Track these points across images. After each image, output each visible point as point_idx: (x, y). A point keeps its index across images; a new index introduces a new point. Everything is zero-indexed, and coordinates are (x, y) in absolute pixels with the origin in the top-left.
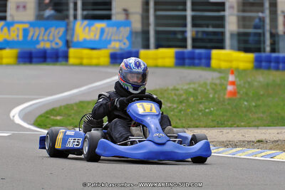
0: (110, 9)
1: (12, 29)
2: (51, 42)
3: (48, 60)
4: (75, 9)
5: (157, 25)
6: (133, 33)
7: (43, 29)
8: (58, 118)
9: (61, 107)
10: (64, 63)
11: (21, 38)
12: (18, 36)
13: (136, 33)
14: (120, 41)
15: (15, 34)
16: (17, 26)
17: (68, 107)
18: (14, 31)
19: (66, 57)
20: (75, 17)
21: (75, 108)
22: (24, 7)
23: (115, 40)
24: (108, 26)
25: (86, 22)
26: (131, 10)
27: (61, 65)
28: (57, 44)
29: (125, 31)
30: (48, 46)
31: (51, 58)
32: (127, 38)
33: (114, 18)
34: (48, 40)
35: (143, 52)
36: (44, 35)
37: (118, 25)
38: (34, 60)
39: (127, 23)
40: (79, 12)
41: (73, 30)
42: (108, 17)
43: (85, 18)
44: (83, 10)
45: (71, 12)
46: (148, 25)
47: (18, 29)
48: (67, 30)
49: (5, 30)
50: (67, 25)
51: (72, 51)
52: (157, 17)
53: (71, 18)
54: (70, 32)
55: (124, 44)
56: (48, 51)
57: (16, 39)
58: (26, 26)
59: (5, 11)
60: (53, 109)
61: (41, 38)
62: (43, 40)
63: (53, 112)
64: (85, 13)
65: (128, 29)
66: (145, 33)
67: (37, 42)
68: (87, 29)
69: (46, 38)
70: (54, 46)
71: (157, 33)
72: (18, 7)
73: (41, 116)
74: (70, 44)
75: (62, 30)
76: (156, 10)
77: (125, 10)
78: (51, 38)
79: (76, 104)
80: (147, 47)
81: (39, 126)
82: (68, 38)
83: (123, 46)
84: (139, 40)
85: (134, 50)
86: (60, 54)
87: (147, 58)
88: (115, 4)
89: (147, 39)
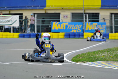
0: (99, 18)
1: (61, 25)
2: (76, 30)
3: (76, 37)
4: (86, 18)
5: (115, 24)
7: (73, 25)
8: (81, 58)
9: (81, 54)
10: (82, 38)
11: (65, 28)
12: (63, 28)
13: (108, 27)
15: (62, 27)
16: (63, 24)
17: (84, 54)
18: (62, 26)
19: (83, 36)
20: (86, 21)
21: (87, 54)
22: (67, 17)
23: (101, 29)
24: (98, 24)
25: (90, 23)
26: (106, 19)
27: (81, 39)
28: (79, 31)
29: (104, 26)
32: (105, 29)
33: (100, 21)
34: (75, 29)
35: (110, 34)
36: (74, 27)
37: (102, 24)
38: (71, 37)
39: (104, 23)
40: (87, 19)
41: (86, 25)
42: (98, 21)
43: (90, 21)
44: (89, 18)
45: (84, 19)
46: (112, 24)
47: (64, 25)
48: (83, 26)
49: (59, 25)
50: (83, 24)
51: (85, 34)
52: (115, 21)
53: (84, 21)
55: (104, 31)
56: (76, 33)
57: (63, 29)
58: (67, 24)
59: (59, 18)
60: (79, 55)
61: (72, 29)
62: (73, 29)
63: (78, 56)
64: (89, 19)
65: (105, 25)
66: (111, 27)
68: (91, 25)
69: (74, 28)
71: (115, 27)
72: (64, 17)
73: (74, 57)
74: (84, 31)
75: (81, 26)
76: (114, 19)
77: (104, 19)
78: (76, 29)
79: (87, 53)
80: (112, 32)
81: (74, 61)
82: (83, 29)
84: (109, 29)
85: (107, 33)
86: (81, 35)
87: (112, 36)
88: (100, 16)
89: (112, 29)
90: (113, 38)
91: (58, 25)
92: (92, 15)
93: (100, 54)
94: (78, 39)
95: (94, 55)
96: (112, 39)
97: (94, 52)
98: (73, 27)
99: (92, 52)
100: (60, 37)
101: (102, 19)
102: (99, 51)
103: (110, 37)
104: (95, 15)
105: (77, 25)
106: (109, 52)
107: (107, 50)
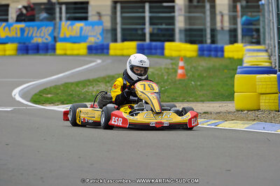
0: (87, 13)
1: (12, 28)
2: (42, 38)
3: (41, 51)
4: (61, 13)
5: (123, 24)
6: (104, 31)
7: (36, 28)
8: (49, 96)
9: (50, 88)
10: (52, 53)
11: (19, 35)
12: (16, 33)
13: (107, 30)
14: (94, 36)
15: (14, 32)
16: (15, 26)
17: (56, 87)
18: (13, 30)
19: (54, 49)
20: (61, 19)
21: (62, 88)
23: (91, 36)
24: (86, 25)
25: (69, 22)
26: (103, 13)
27: (51, 55)
28: (47, 39)
29: (99, 29)
30: (40, 41)
31: (43, 50)
32: (100, 34)
33: (90, 19)
34: (40, 37)
35: (112, 45)
36: (37, 33)
37: (93, 24)
38: (30, 51)
39: (100, 23)
40: (64, 15)
41: (60, 28)
42: (86, 19)
43: (68, 19)
44: (67, 13)
45: (58, 15)
46: (116, 24)
47: (16, 28)
49: (7, 29)
50: (55, 25)
51: (59, 45)
52: (123, 18)
53: (58, 20)
54: (57, 30)
55: (98, 38)
56: (40, 45)
57: (15, 35)
59: (7, 15)
60: (45, 89)
61: (34, 35)
62: (36, 36)
63: (45, 91)
64: (68, 15)
65: (101, 27)
66: (114, 30)
67: (32, 38)
68: (70, 27)
69: (38, 35)
70: (45, 41)
71: (123, 30)
73: (36, 94)
74: (57, 39)
75: (50, 29)
76: (122, 13)
79: (62, 85)
80: (115, 40)
81: (35, 102)
82: (56, 34)
83: (97, 41)
84: (109, 35)
85: (105, 43)
86: (50, 47)
87: (115, 49)
88: (90, 9)
89: (116, 35)
90: (119, 52)
91: (4, 28)
92: (73, 6)
93: (91, 87)
94: (45, 55)
95: (78, 89)
96: (116, 56)
97: (77, 84)
98: (35, 32)
99: (72, 84)
100: (8, 53)
101: (94, 13)
102: (89, 81)
103: (112, 52)
104: (79, 6)
105: (43, 28)
106: (109, 82)
107: (104, 78)
